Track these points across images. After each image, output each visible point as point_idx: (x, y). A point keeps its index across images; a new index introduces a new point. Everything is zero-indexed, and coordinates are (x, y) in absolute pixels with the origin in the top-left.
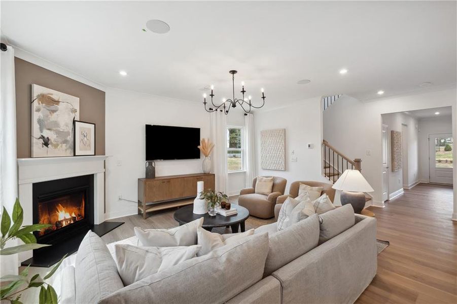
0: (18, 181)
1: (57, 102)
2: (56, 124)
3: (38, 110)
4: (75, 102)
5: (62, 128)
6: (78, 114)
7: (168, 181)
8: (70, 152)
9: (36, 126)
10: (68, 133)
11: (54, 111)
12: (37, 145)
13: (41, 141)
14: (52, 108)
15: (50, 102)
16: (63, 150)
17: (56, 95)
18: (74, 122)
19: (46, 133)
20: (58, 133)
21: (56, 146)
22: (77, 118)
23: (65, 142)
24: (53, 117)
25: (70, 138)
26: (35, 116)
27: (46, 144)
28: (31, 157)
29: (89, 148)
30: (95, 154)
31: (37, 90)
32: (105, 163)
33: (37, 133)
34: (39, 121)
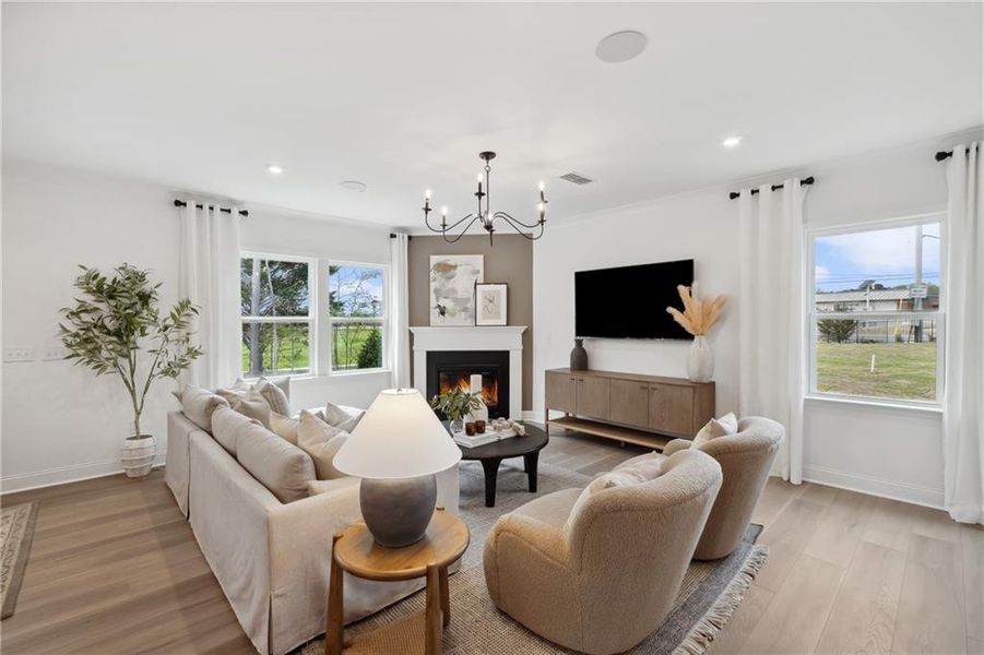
0: (412, 344)
1: (455, 267)
2: (453, 291)
3: (434, 280)
4: (478, 261)
5: (461, 294)
6: (481, 275)
7: (611, 379)
8: (470, 322)
9: (433, 296)
10: (468, 300)
11: (450, 278)
12: (434, 313)
13: (438, 310)
14: (449, 274)
15: (446, 269)
16: (462, 319)
17: (452, 259)
18: (476, 284)
19: (443, 302)
20: (456, 301)
21: (453, 315)
22: (481, 280)
23: (465, 310)
24: (449, 285)
25: (470, 305)
26: (433, 285)
27: (443, 313)
28: (429, 325)
29: (498, 315)
30: (508, 325)
31: (435, 259)
32: (527, 337)
33: (433, 303)
34: (436, 291)
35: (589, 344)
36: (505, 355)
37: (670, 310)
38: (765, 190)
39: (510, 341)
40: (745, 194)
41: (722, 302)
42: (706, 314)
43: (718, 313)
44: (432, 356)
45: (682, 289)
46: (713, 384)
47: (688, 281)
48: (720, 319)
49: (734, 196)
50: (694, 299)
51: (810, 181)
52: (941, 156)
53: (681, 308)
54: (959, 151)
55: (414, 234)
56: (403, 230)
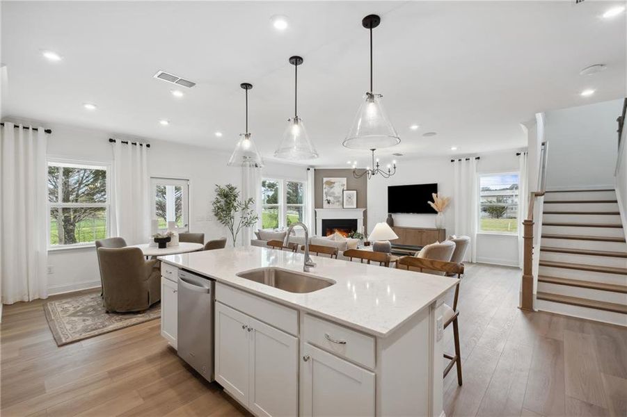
0: (316, 216)
1: (334, 183)
2: (333, 193)
3: (325, 189)
4: (344, 180)
5: (337, 195)
6: (345, 186)
7: (406, 229)
8: (340, 207)
9: (324, 195)
10: (340, 197)
11: (332, 188)
12: (325, 203)
13: (327, 201)
14: (332, 186)
15: (330, 184)
16: (337, 205)
17: (332, 179)
18: (343, 191)
19: (329, 198)
20: (335, 197)
21: (333, 204)
22: (345, 189)
23: (339, 201)
24: (332, 190)
25: (341, 199)
26: (324, 191)
27: (329, 203)
28: (322, 208)
29: (352, 204)
30: (357, 207)
31: (325, 180)
32: (365, 213)
33: (325, 198)
34: (326, 193)
35: (394, 216)
36: (356, 221)
37: (429, 202)
38: (464, 160)
39: (357, 215)
40: (456, 161)
41: (448, 199)
42: (443, 204)
43: (448, 203)
44: (324, 221)
45: (434, 195)
46: (445, 230)
47: (436, 192)
48: (448, 206)
49: (452, 161)
50: (438, 199)
51: (478, 158)
52: (518, 154)
53: (433, 202)
54: (522, 154)
55: (317, 168)
56: (312, 167)
